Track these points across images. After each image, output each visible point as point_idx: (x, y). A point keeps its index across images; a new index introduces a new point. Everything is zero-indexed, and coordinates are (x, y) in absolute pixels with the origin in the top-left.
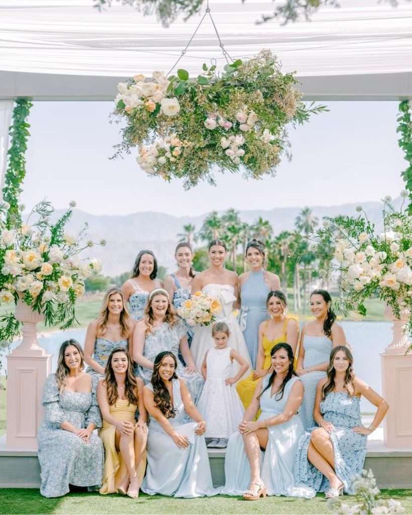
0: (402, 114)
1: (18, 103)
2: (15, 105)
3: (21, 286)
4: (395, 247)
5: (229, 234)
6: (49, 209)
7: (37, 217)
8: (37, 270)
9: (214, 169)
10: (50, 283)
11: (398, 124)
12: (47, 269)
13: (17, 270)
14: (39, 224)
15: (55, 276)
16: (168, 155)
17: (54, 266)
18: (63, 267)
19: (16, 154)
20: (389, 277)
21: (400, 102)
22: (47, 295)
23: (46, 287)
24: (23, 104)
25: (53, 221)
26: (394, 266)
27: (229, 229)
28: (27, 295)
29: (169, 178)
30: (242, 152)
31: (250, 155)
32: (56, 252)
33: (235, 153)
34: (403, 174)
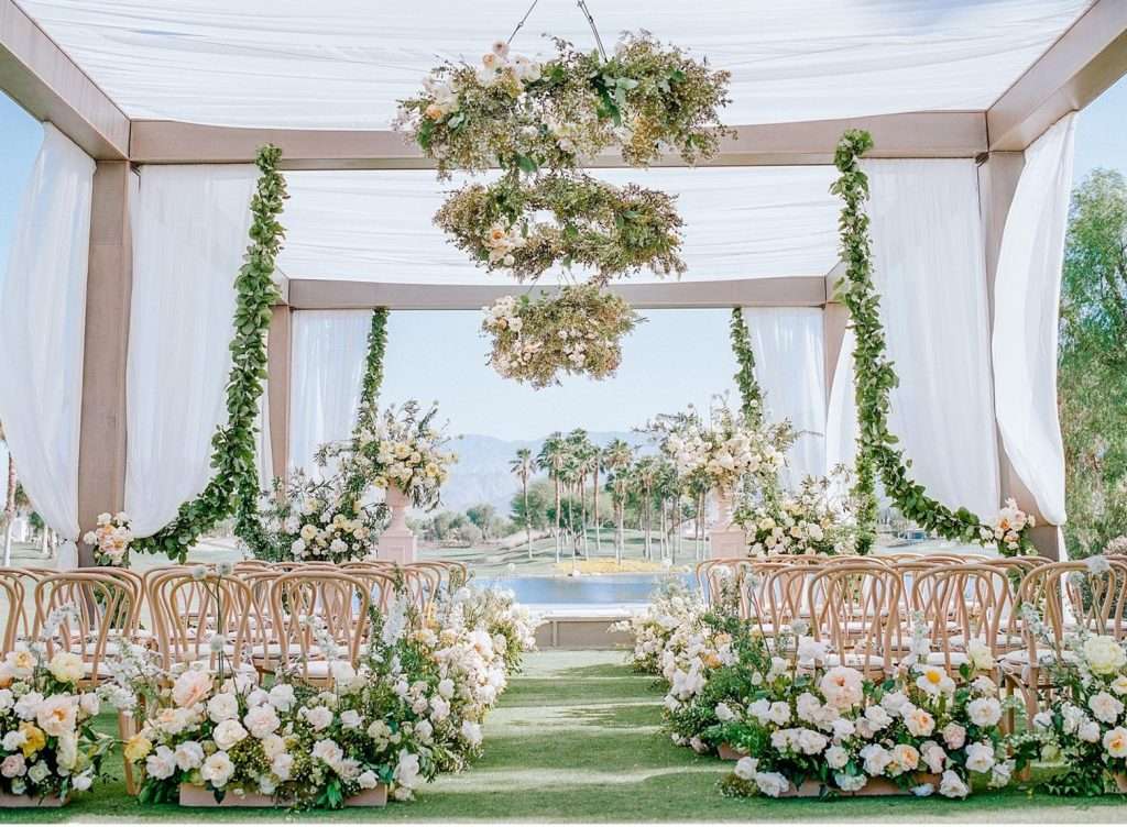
0: (735, 320)
1: (376, 311)
2: (374, 313)
3: (393, 472)
4: (719, 439)
5: (576, 461)
6: (415, 407)
7: (405, 415)
8: (408, 458)
9: (561, 373)
10: (418, 470)
11: (731, 330)
12: (416, 458)
13: (390, 459)
14: (407, 420)
15: (421, 464)
16: (520, 360)
17: (422, 454)
18: (429, 456)
19: (374, 360)
20: (713, 462)
21: (732, 310)
22: (416, 481)
23: (414, 474)
24: (380, 314)
25: (419, 417)
26: (717, 454)
27: (576, 454)
28: (398, 481)
29: (521, 380)
30: (583, 356)
31: (590, 360)
32: (422, 444)
33: (579, 359)
34: (736, 376)
